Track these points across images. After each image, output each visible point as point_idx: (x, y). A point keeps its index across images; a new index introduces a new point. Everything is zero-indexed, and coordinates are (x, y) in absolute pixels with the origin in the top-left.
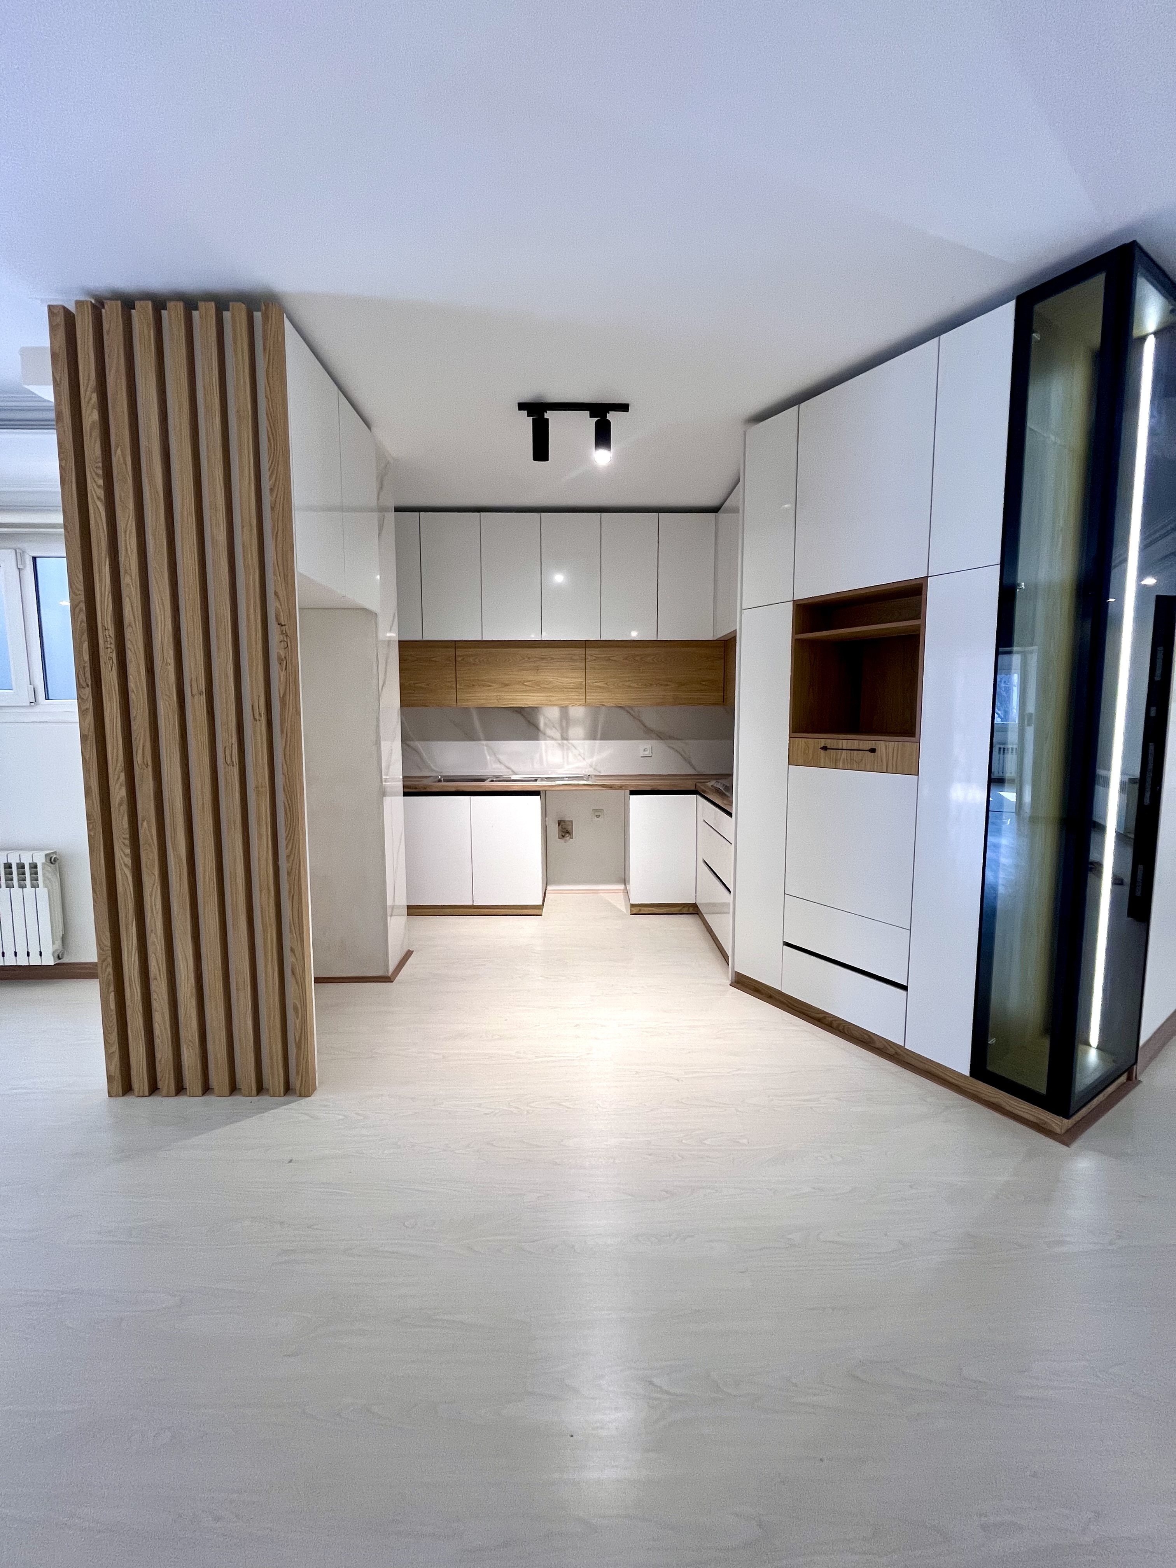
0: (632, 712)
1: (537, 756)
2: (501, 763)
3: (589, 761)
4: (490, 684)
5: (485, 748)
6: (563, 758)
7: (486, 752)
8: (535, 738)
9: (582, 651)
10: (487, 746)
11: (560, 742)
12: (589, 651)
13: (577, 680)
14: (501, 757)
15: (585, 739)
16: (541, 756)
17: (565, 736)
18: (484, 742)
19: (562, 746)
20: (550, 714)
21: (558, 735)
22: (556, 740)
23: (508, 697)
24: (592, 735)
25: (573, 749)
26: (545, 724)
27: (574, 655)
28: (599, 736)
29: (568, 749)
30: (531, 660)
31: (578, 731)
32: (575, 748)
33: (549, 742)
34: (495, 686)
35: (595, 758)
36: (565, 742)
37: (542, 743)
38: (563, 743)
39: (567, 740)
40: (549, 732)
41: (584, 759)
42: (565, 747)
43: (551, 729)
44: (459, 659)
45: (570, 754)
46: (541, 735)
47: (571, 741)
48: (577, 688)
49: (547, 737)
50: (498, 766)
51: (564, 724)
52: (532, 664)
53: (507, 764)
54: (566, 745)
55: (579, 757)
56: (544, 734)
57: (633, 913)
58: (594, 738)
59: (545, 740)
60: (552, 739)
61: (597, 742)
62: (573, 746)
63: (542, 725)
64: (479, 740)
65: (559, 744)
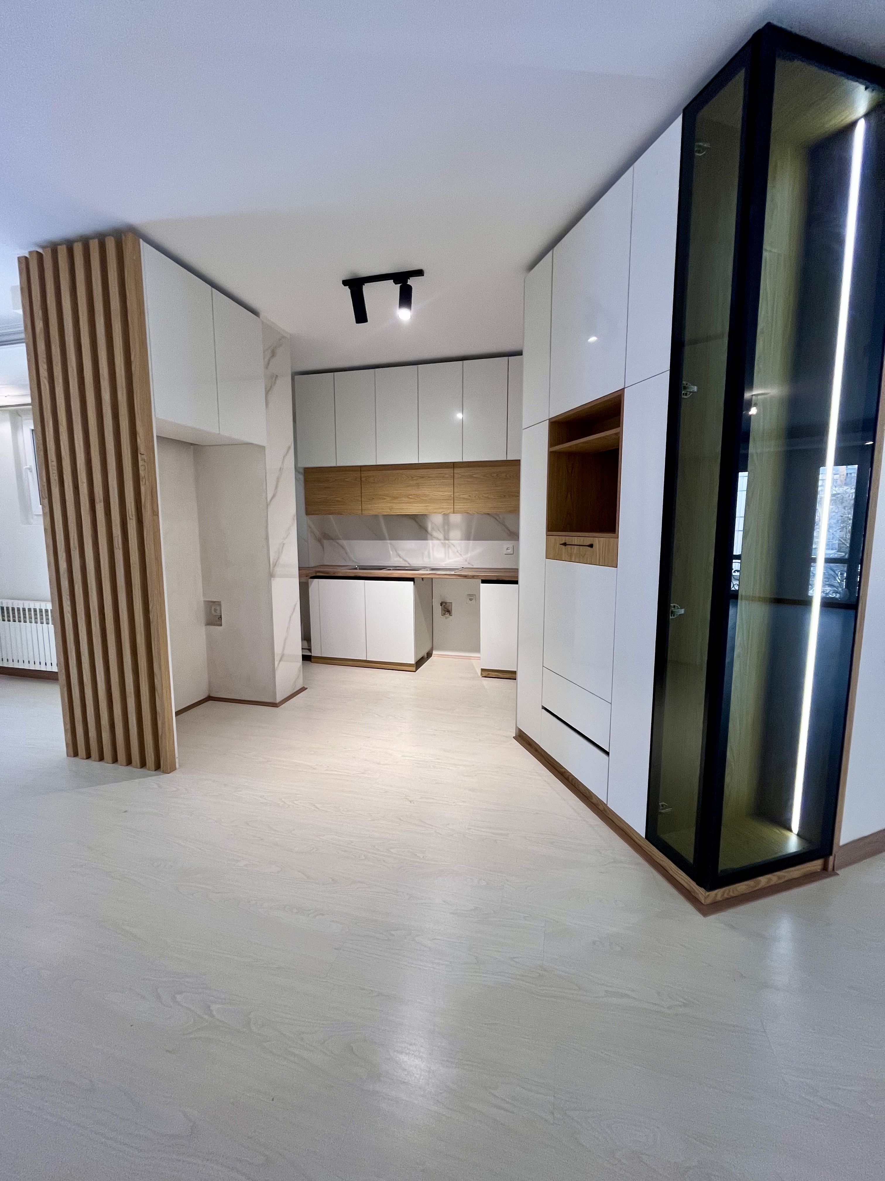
0: (498, 518)
1: (426, 553)
2: (400, 557)
3: (464, 557)
4: (384, 497)
5: (389, 545)
6: (445, 554)
7: (390, 549)
8: (425, 539)
9: (451, 470)
10: (391, 544)
11: (443, 541)
12: (457, 471)
13: (446, 493)
14: (401, 553)
15: (461, 540)
16: (429, 553)
17: (446, 537)
18: (388, 541)
19: (444, 545)
20: (436, 520)
21: (441, 536)
22: (440, 540)
23: (397, 507)
24: (468, 537)
25: (452, 546)
26: (433, 528)
27: (446, 474)
28: (472, 537)
29: (449, 547)
30: (414, 478)
31: (456, 534)
32: (454, 546)
33: (436, 542)
34: (388, 499)
35: (469, 555)
36: (447, 542)
37: (430, 542)
38: (445, 543)
39: (448, 540)
40: (435, 534)
41: (461, 555)
42: (447, 546)
43: (436, 531)
44: (363, 479)
45: (450, 551)
46: (429, 536)
47: (452, 542)
48: (447, 500)
49: (433, 538)
50: (398, 559)
51: (446, 528)
52: (415, 482)
53: (405, 558)
54: (448, 544)
55: (458, 554)
56: (431, 535)
57: (484, 676)
58: (468, 539)
59: (432, 540)
60: (438, 539)
61: (471, 542)
62: (453, 544)
63: (429, 529)
64: (384, 539)
65: (442, 543)
